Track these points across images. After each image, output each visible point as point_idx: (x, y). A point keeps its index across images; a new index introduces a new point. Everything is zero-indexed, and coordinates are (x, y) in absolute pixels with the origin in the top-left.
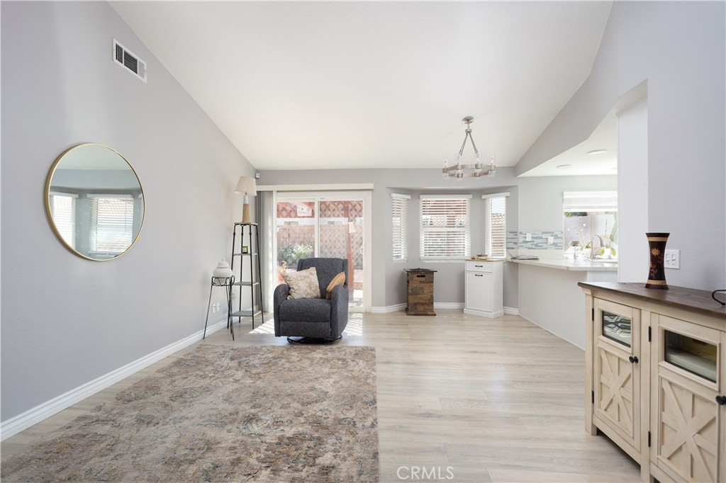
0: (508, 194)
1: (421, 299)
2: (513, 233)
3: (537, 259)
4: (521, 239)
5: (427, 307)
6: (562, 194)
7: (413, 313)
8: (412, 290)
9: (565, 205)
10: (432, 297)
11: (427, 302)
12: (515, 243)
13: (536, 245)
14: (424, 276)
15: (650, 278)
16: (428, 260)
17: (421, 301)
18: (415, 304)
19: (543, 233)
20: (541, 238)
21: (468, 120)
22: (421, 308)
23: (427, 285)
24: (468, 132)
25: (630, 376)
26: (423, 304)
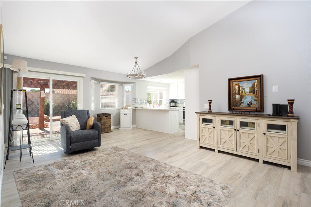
0: (132, 85)
1: (107, 126)
2: (134, 99)
3: (143, 108)
4: (137, 101)
5: (109, 129)
6: (147, 87)
7: (104, 132)
8: (103, 122)
9: (147, 90)
10: (111, 124)
11: (109, 127)
12: (135, 102)
13: (141, 103)
14: (107, 116)
15: (209, 110)
16: (103, 109)
17: (107, 127)
18: (104, 128)
20: (142, 101)
21: (136, 58)
22: (106, 130)
23: (108, 120)
24: (136, 63)
25: (212, 131)
26: (107, 128)
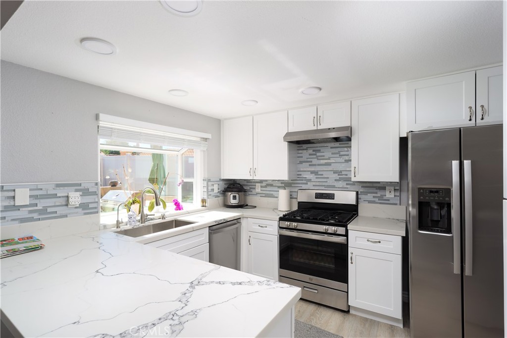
6: (97, 117)
19: (58, 186)
20: (55, 196)
